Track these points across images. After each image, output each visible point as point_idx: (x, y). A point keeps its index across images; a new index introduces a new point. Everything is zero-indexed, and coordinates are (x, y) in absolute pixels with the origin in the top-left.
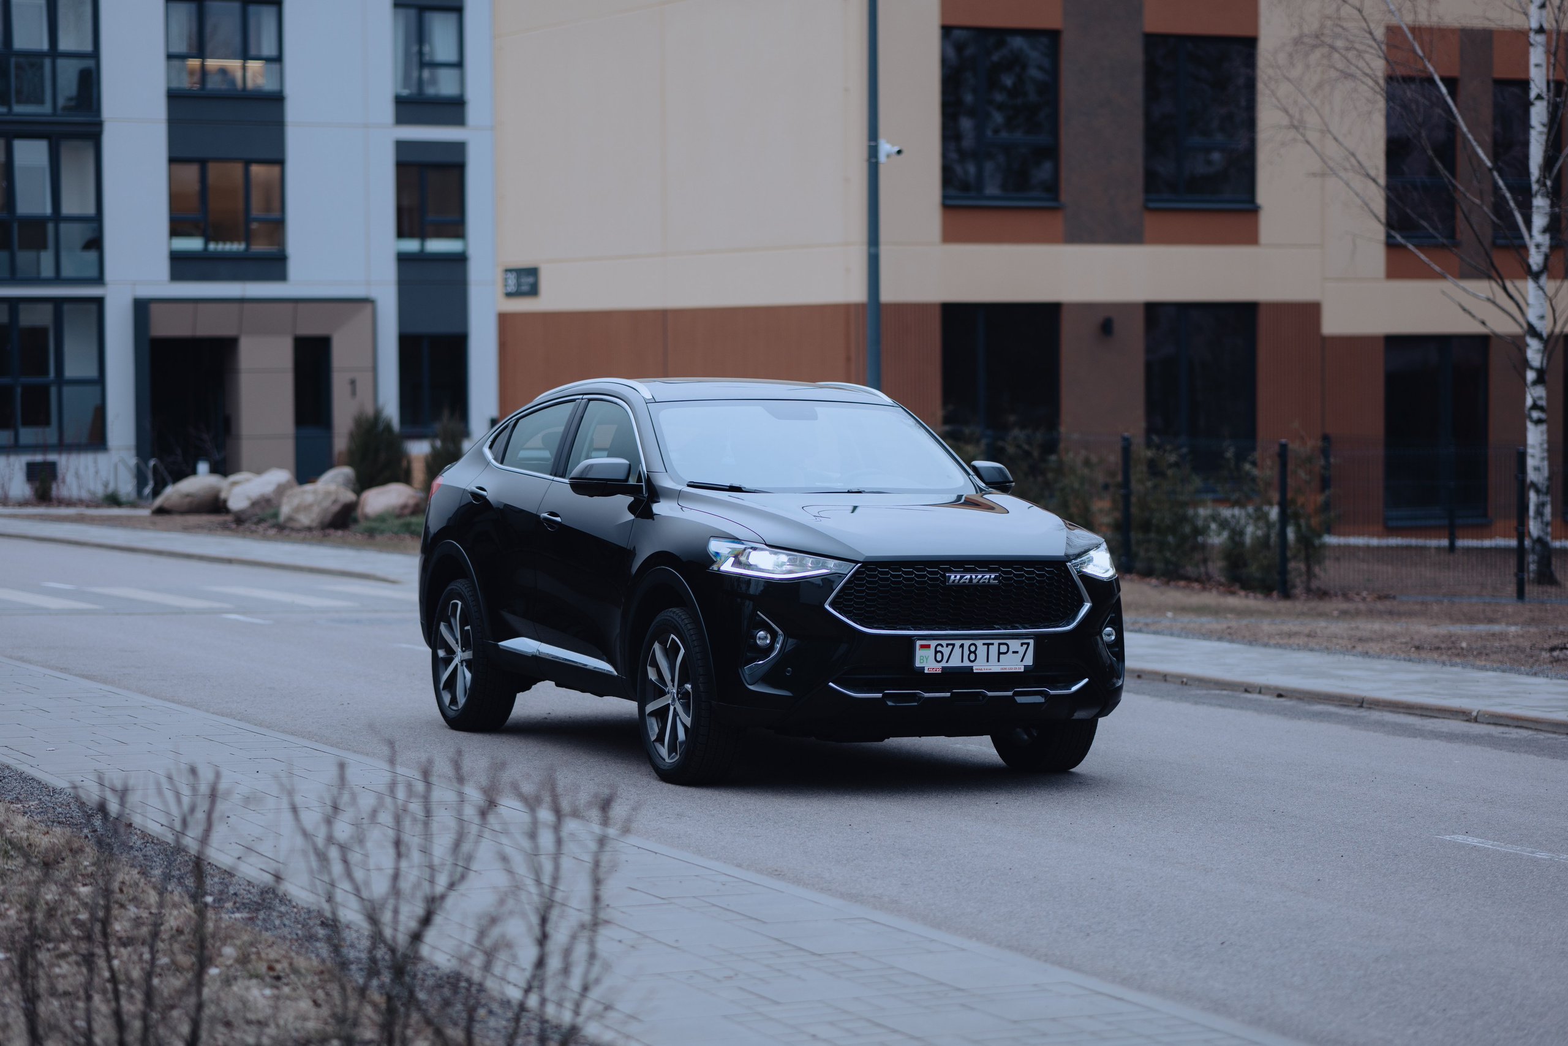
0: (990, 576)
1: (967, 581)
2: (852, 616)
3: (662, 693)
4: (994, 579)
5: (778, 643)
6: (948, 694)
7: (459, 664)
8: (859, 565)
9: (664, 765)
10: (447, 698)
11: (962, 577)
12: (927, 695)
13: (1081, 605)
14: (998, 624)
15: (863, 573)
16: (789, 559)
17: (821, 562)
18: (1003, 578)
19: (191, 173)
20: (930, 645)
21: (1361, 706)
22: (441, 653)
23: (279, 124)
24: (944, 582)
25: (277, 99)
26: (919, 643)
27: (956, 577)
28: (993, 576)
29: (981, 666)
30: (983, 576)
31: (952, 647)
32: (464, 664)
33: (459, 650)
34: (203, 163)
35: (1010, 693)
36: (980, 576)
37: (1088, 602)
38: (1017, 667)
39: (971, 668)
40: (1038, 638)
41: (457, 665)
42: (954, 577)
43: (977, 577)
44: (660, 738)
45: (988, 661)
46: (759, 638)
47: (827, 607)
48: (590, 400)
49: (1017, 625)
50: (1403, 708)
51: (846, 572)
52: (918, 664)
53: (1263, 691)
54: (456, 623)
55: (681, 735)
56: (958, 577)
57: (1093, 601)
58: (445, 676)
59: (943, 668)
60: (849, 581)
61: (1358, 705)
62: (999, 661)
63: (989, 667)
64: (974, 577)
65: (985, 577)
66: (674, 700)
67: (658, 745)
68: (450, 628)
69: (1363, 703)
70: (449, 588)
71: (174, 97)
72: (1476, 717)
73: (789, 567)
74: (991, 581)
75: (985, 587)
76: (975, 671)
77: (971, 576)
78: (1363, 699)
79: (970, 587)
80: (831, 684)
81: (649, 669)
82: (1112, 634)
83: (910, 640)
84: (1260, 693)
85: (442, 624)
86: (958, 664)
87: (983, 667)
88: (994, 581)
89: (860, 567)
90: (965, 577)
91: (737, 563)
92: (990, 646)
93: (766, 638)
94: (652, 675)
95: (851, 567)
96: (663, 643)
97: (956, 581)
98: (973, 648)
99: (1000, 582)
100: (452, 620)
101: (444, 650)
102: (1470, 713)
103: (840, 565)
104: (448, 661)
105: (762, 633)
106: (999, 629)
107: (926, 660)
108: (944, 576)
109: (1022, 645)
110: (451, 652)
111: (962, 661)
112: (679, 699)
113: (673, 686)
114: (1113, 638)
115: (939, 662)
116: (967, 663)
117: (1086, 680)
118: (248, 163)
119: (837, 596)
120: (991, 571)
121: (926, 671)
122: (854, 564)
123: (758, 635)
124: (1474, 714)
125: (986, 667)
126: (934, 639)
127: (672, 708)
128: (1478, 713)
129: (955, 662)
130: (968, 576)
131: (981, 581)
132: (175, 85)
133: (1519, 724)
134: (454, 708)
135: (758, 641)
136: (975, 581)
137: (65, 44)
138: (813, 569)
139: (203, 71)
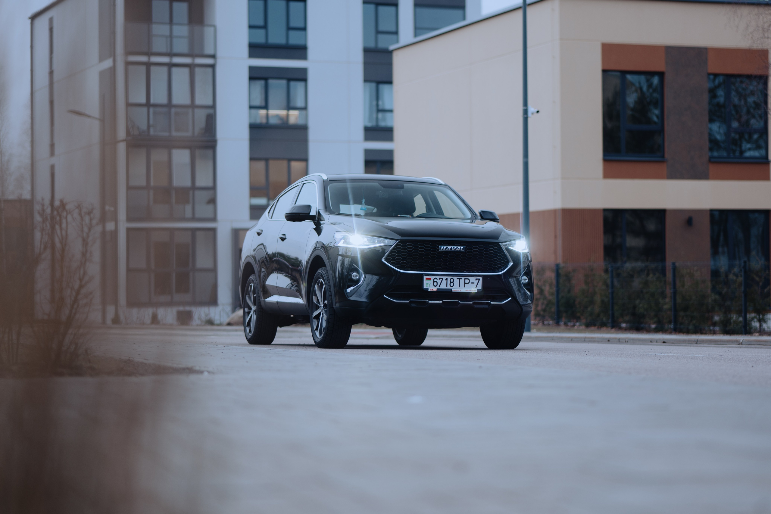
0: (461, 247)
1: (449, 249)
2: (395, 265)
3: (318, 308)
4: (463, 249)
5: (362, 278)
6: (441, 302)
7: (253, 314)
8: (398, 241)
9: (318, 340)
10: (248, 329)
11: (447, 248)
12: (430, 302)
13: (508, 262)
14: (466, 270)
15: (400, 245)
16: (367, 239)
17: (382, 241)
18: (468, 249)
19: (261, 165)
21: (697, 343)
22: (246, 310)
23: (305, 141)
24: (438, 250)
25: (303, 129)
26: (425, 277)
27: (444, 247)
28: (462, 248)
29: (455, 289)
30: (457, 247)
31: (442, 279)
32: (255, 313)
33: (253, 307)
34: (267, 160)
35: (471, 303)
36: (455, 247)
37: (511, 262)
39: (451, 290)
40: (483, 277)
41: (252, 314)
42: (443, 248)
43: (454, 248)
44: (317, 329)
45: (459, 287)
46: (354, 276)
47: (383, 260)
48: (304, 184)
49: (475, 271)
50: (713, 342)
51: (392, 245)
52: (425, 287)
53: (658, 341)
54: (252, 294)
55: (324, 325)
56: (445, 247)
57: (514, 262)
58: (247, 320)
59: (437, 289)
60: (393, 249)
61: (695, 343)
62: (465, 287)
63: (460, 290)
64: (453, 248)
65: (458, 248)
66: (322, 310)
67: (316, 331)
68: (250, 298)
69: (697, 342)
70: (249, 278)
71: (254, 128)
72: (742, 342)
73: (367, 243)
74: (461, 250)
75: (459, 252)
76: (453, 291)
77: (451, 247)
78: (698, 340)
79: (451, 252)
80: (385, 296)
81: (314, 297)
82: (526, 280)
83: (422, 276)
84: (657, 342)
85: (247, 295)
86: (445, 288)
87: (457, 290)
88: (463, 250)
89: (398, 242)
90: (448, 248)
91: (345, 242)
92: (460, 280)
93: (356, 276)
94: (315, 300)
95: (395, 242)
96: (318, 284)
97: (444, 249)
99: (466, 250)
100: (250, 293)
101: (248, 308)
102: (740, 341)
103: (390, 242)
104: (249, 313)
105: (355, 273)
106: (466, 272)
107: (429, 285)
108: (438, 247)
110: (250, 309)
111: (447, 286)
112: (324, 309)
113: (322, 303)
114: (527, 281)
116: (449, 287)
117: (510, 298)
118: (290, 160)
119: (388, 256)
120: (461, 245)
121: (429, 290)
122: (395, 241)
123: (353, 275)
124: (741, 341)
125: (458, 290)
126: (433, 276)
127: (322, 313)
128: (743, 340)
129: (443, 286)
130: (450, 247)
131: (456, 250)
132: (253, 121)
133: (759, 343)
134: (250, 334)
135: (353, 277)
136: (453, 250)
137: (199, 101)
138: (378, 243)
139: (267, 116)
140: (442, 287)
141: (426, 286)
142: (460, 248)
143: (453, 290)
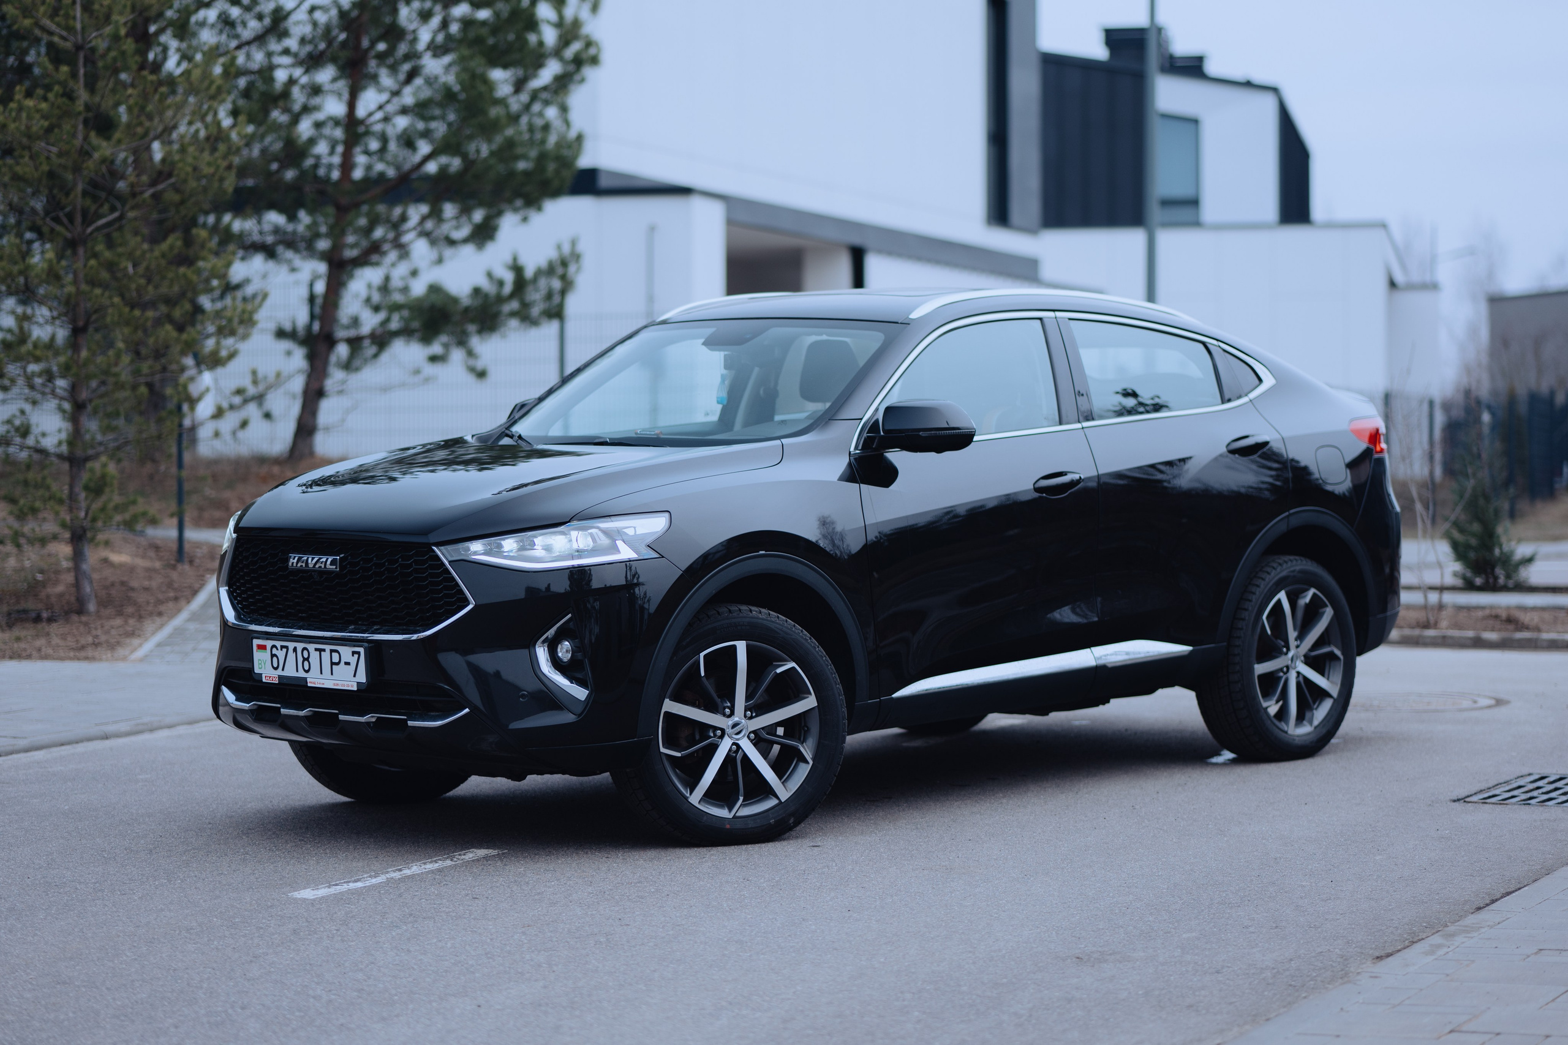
4: (332, 563)
20: (265, 646)
26: (256, 642)
28: (330, 560)
38: (350, 683)
59: (280, 677)
63: (322, 681)
65: (321, 560)
74: (328, 566)
76: (309, 685)
92: (322, 653)
98: (306, 656)
109: (353, 656)
111: (297, 671)
115: (276, 669)
116: (301, 674)
121: (264, 680)
129: (290, 671)
131: (317, 566)
136: (311, 566)
140: (287, 673)
141: (259, 668)
142: (326, 562)
143: (308, 680)
